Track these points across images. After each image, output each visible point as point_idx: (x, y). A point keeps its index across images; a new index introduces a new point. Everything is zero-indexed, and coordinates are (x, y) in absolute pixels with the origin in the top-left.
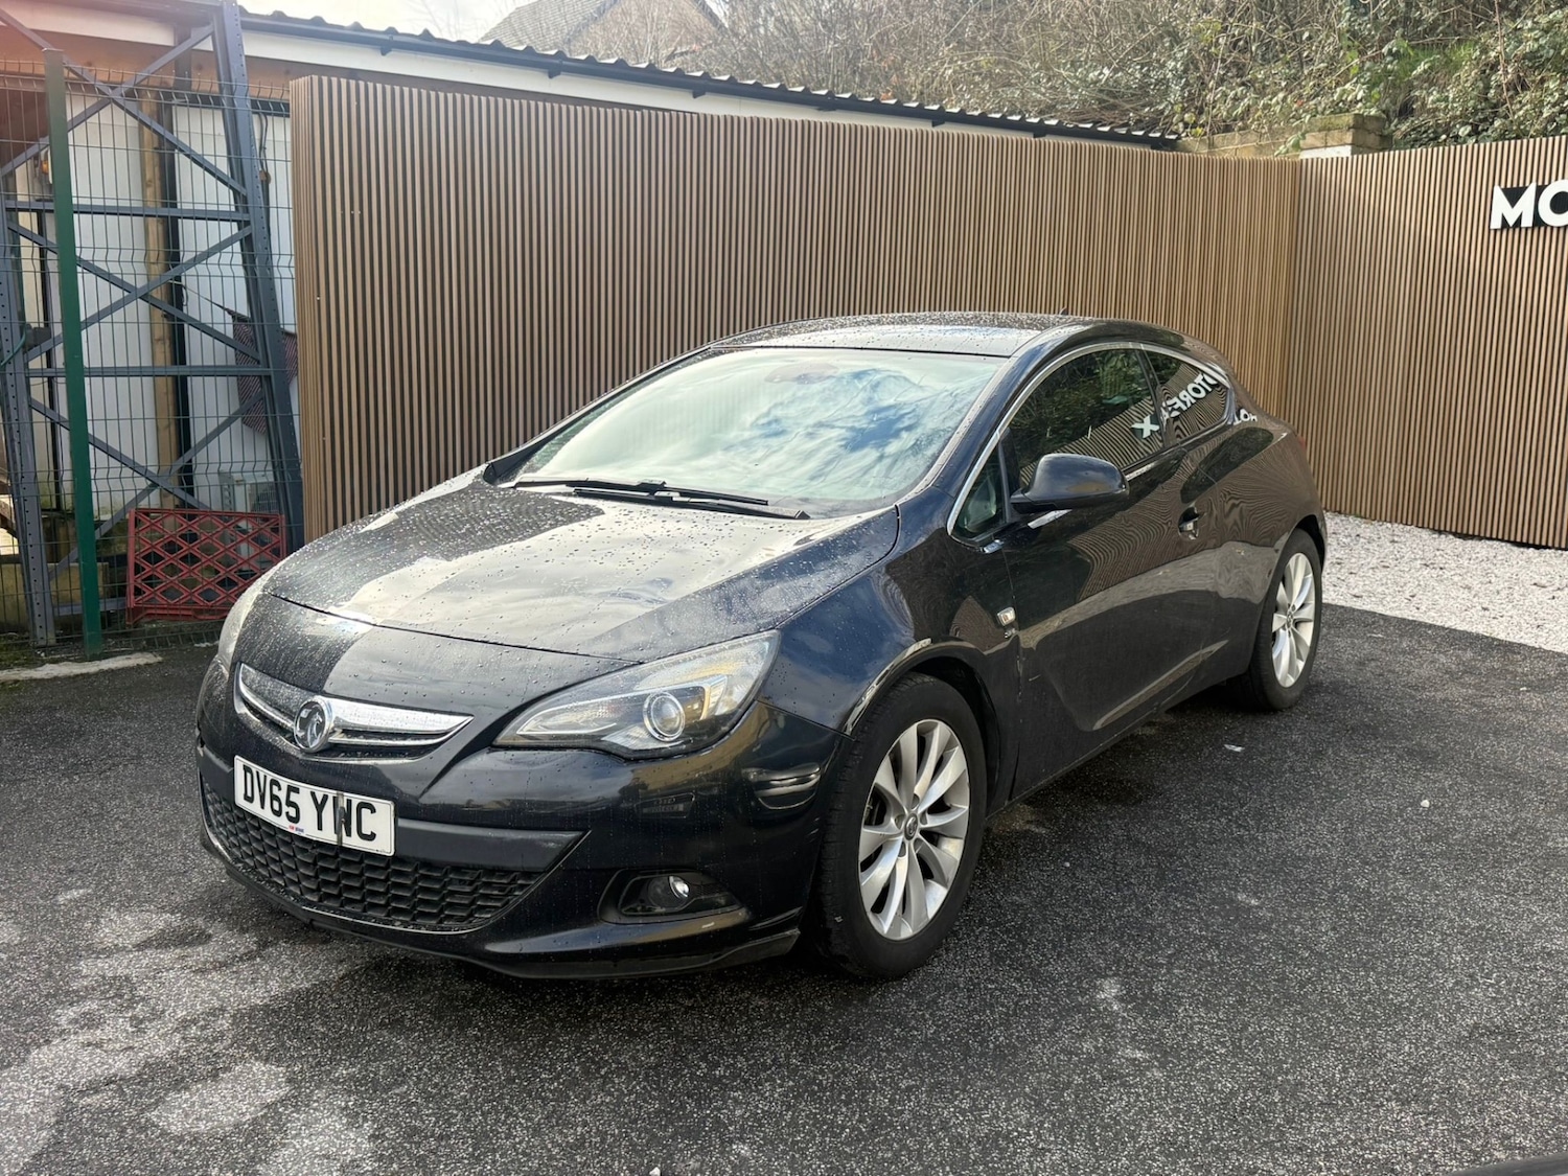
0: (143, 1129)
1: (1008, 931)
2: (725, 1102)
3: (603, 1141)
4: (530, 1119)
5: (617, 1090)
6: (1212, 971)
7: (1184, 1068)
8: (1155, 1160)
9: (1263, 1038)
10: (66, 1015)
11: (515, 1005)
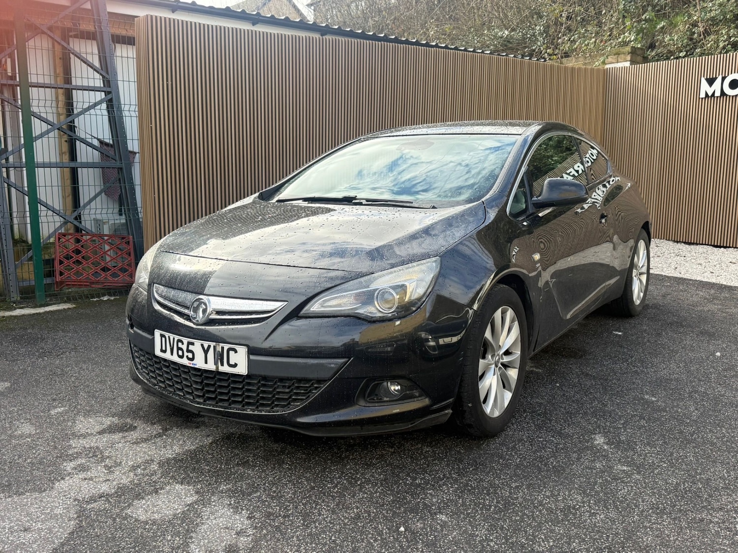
0: (125, 518)
1: (539, 415)
2: (426, 496)
3: (369, 515)
4: (328, 506)
5: (369, 491)
6: (646, 430)
7: (650, 474)
8: (652, 517)
9: (683, 459)
10: (69, 466)
11: (304, 453)
